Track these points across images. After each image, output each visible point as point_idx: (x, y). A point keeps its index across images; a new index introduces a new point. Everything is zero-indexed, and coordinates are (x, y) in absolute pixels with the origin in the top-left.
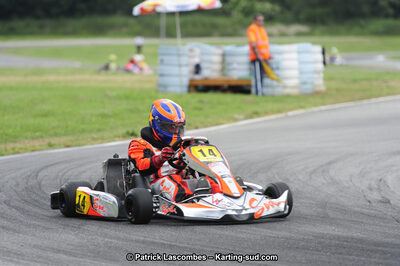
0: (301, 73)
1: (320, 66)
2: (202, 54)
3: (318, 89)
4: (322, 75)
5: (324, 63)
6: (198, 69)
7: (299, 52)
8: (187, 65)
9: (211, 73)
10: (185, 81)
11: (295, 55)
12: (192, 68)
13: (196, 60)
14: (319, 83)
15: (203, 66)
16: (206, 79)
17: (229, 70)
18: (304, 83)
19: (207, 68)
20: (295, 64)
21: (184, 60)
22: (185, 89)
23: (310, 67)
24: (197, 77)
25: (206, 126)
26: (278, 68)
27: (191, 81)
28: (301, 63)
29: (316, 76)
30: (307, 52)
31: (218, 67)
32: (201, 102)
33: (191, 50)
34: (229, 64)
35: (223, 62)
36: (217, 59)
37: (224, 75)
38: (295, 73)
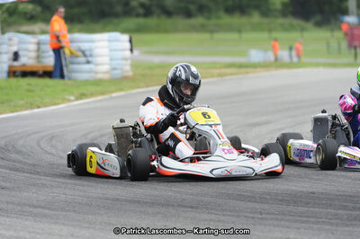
0: (111, 60)
1: (128, 53)
2: (20, 42)
3: (126, 74)
4: (129, 62)
5: (131, 50)
6: (16, 56)
7: (109, 41)
8: (6, 53)
9: (27, 60)
10: (5, 67)
11: (106, 44)
12: (11, 56)
13: (15, 49)
14: (127, 69)
15: (21, 53)
16: (24, 65)
17: (43, 57)
18: (115, 69)
19: (24, 56)
20: (106, 51)
21: (5, 48)
22: (5, 75)
23: (119, 54)
24: (16, 64)
25: (46, 106)
26: (91, 56)
27: (10, 67)
28: (111, 50)
29: (124, 62)
30: (117, 41)
31: (33, 54)
32: (30, 84)
33: (10, 39)
34: (43, 52)
35: (38, 50)
36: (33, 47)
37: (39, 62)
38: (106, 60)
